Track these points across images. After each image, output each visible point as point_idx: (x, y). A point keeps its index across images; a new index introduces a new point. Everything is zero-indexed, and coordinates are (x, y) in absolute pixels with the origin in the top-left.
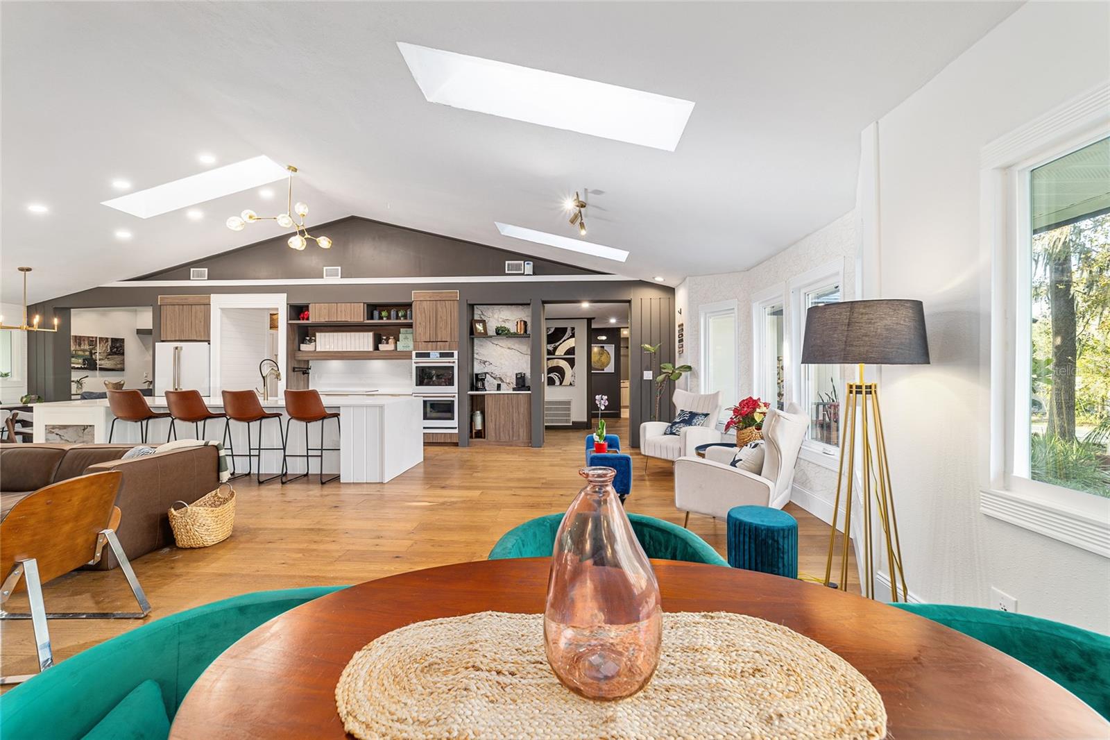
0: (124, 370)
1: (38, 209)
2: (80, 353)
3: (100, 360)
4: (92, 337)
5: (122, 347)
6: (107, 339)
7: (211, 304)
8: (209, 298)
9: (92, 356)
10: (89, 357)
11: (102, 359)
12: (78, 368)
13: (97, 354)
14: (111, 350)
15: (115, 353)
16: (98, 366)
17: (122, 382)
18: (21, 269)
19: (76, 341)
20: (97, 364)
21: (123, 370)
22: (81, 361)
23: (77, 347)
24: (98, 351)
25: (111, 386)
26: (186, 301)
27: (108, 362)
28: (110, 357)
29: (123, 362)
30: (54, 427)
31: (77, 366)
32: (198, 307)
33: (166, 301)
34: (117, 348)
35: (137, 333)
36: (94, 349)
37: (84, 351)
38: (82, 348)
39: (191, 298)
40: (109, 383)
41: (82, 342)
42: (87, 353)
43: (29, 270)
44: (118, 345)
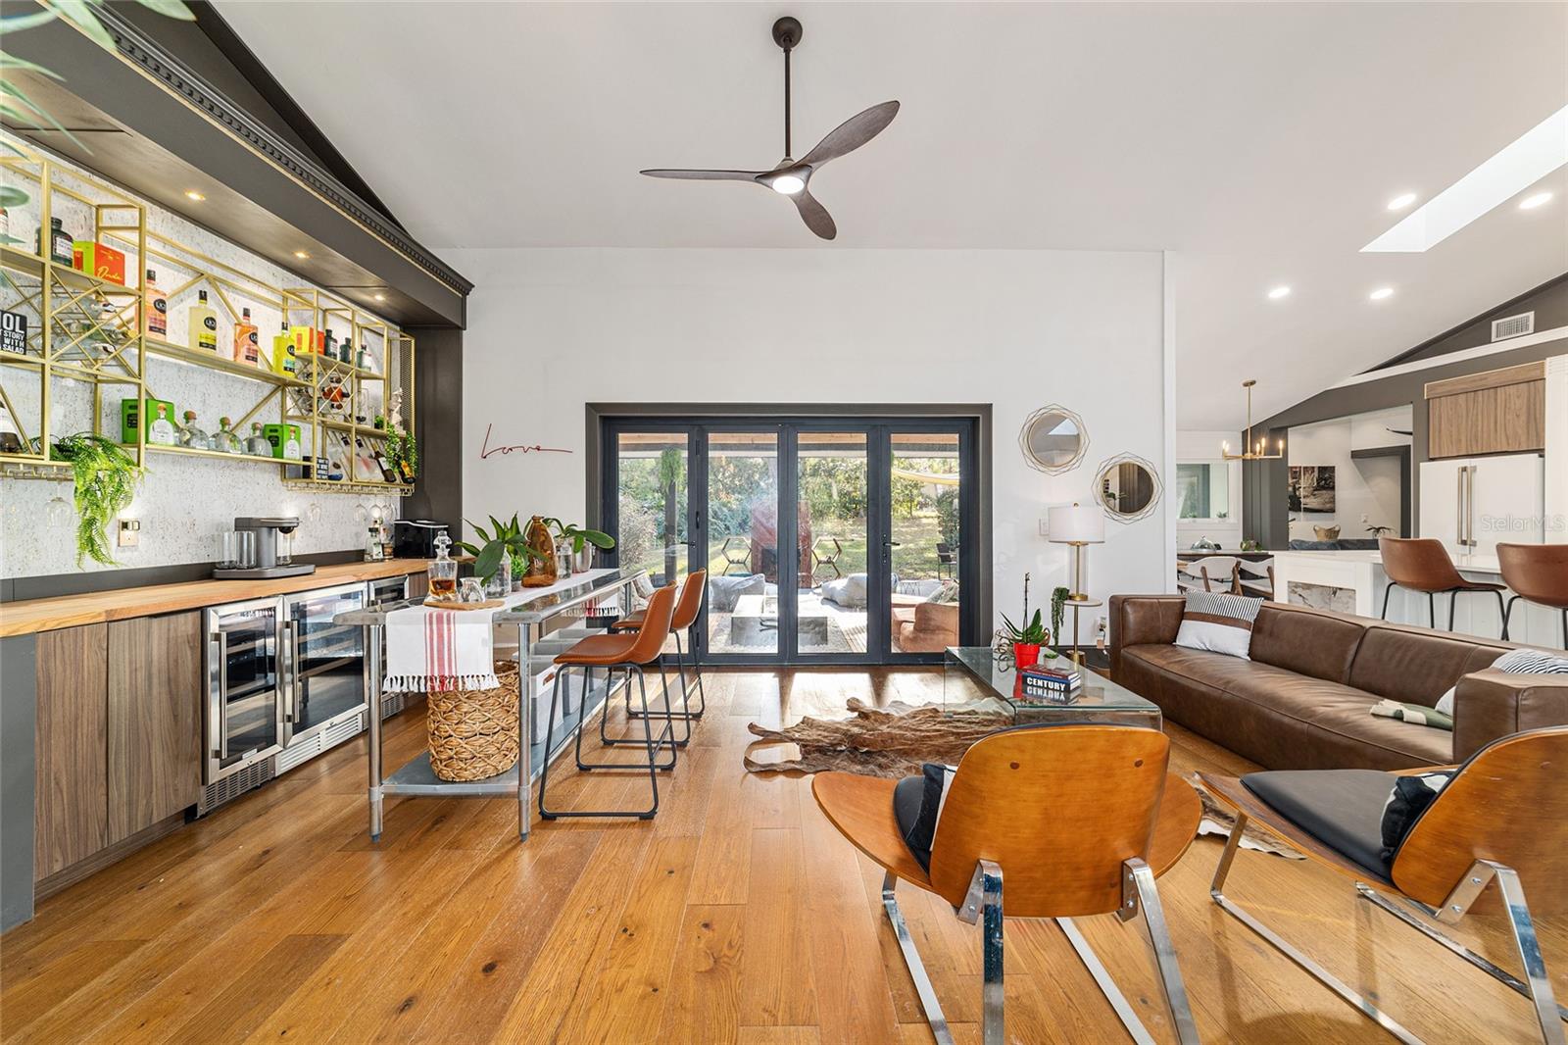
0: (1334, 511)
1: (1279, 293)
3: (1304, 497)
5: (1332, 478)
6: (1313, 468)
7: (1547, 376)
8: (1542, 367)
9: (1295, 492)
13: (1301, 490)
15: (1323, 488)
16: (1302, 506)
17: (1337, 529)
18: (1246, 385)
21: (1332, 511)
24: (1302, 486)
25: (1322, 534)
26: (1484, 382)
27: (1314, 500)
28: (1316, 492)
29: (1333, 500)
30: (1297, 585)
32: (1512, 390)
33: (1439, 391)
35: (1352, 457)
36: (1298, 482)
39: (1493, 376)
40: (1321, 529)
43: (1253, 383)
44: (1327, 475)
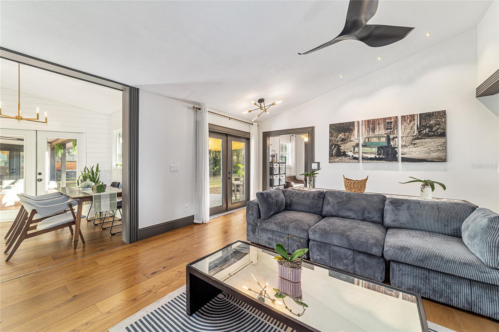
2: (375, 140)
3: (402, 147)
4: (390, 118)
5: (442, 124)
9: (389, 143)
10: (386, 144)
11: (405, 146)
12: (371, 159)
13: (398, 140)
14: (419, 132)
15: (427, 136)
16: (400, 156)
19: (369, 127)
20: (396, 153)
22: (375, 150)
23: (371, 134)
24: (400, 135)
27: (414, 150)
28: (416, 141)
29: (443, 148)
31: (370, 156)
37: (379, 137)
38: (377, 133)
42: (384, 140)
44: (432, 122)
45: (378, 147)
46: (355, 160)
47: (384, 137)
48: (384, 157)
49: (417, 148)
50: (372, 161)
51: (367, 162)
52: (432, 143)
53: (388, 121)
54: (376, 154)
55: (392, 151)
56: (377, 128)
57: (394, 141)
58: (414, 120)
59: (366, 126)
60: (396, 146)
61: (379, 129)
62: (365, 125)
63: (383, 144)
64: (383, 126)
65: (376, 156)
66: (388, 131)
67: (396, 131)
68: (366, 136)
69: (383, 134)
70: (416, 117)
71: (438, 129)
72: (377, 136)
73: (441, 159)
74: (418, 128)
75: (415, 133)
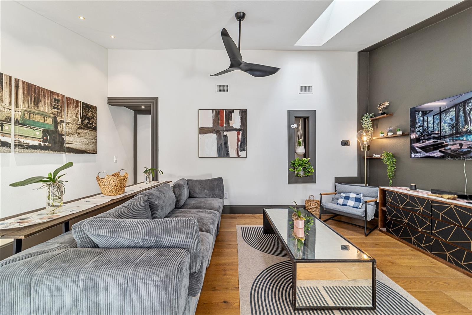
2: (38, 118)
4: (57, 94)
10: (53, 128)
11: (71, 134)
12: (34, 147)
14: (82, 121)
19: (29, 94)
20: (63, 142)
22: (39, 133)
23: (33, 108)
31: (32, 142)
34: (89, 119)
37: (45, 116)
38: (41, 109)
41: (41, 99)
42: (50, 121)
45: (43, 130)
46: (5, 148)
47: (51, 117)
48: (50, 145)
49: (80, 138)
50: (36, 151)
51: (27, 152)
52: (90, 135)
53: (55, 97)
54: (41, 140)
55: (59, 139)
56: (42, 102)
57: (61, 126)
58: (78, 107)
59: (25, 92)
60: (63, 132)
61: (45, 104)
62: (24, 88)
63: (49, 127)
64: (49, 102)
65: (41, 143)
66: (55, 110)
67: (63, 114)
68: (25, 109)
69: (50, 112)
70: (80, 104)
71: (92, 123)
72: (42, 113)
73: (94, 151)
74: (81, 118)
75: (79, 121)
